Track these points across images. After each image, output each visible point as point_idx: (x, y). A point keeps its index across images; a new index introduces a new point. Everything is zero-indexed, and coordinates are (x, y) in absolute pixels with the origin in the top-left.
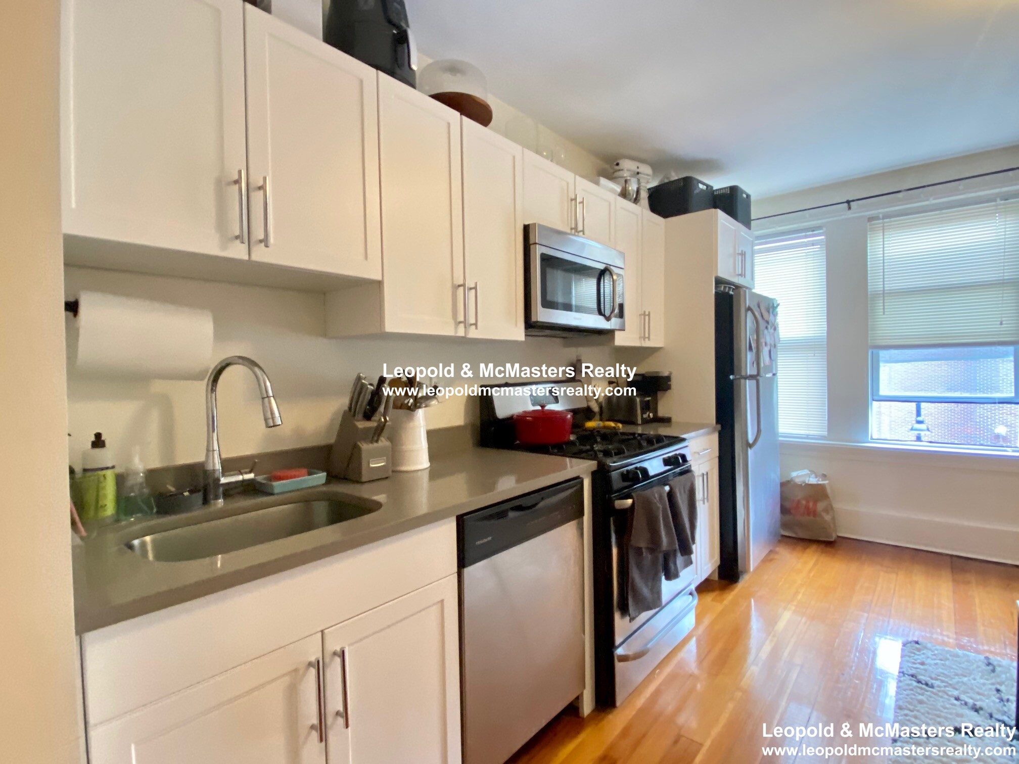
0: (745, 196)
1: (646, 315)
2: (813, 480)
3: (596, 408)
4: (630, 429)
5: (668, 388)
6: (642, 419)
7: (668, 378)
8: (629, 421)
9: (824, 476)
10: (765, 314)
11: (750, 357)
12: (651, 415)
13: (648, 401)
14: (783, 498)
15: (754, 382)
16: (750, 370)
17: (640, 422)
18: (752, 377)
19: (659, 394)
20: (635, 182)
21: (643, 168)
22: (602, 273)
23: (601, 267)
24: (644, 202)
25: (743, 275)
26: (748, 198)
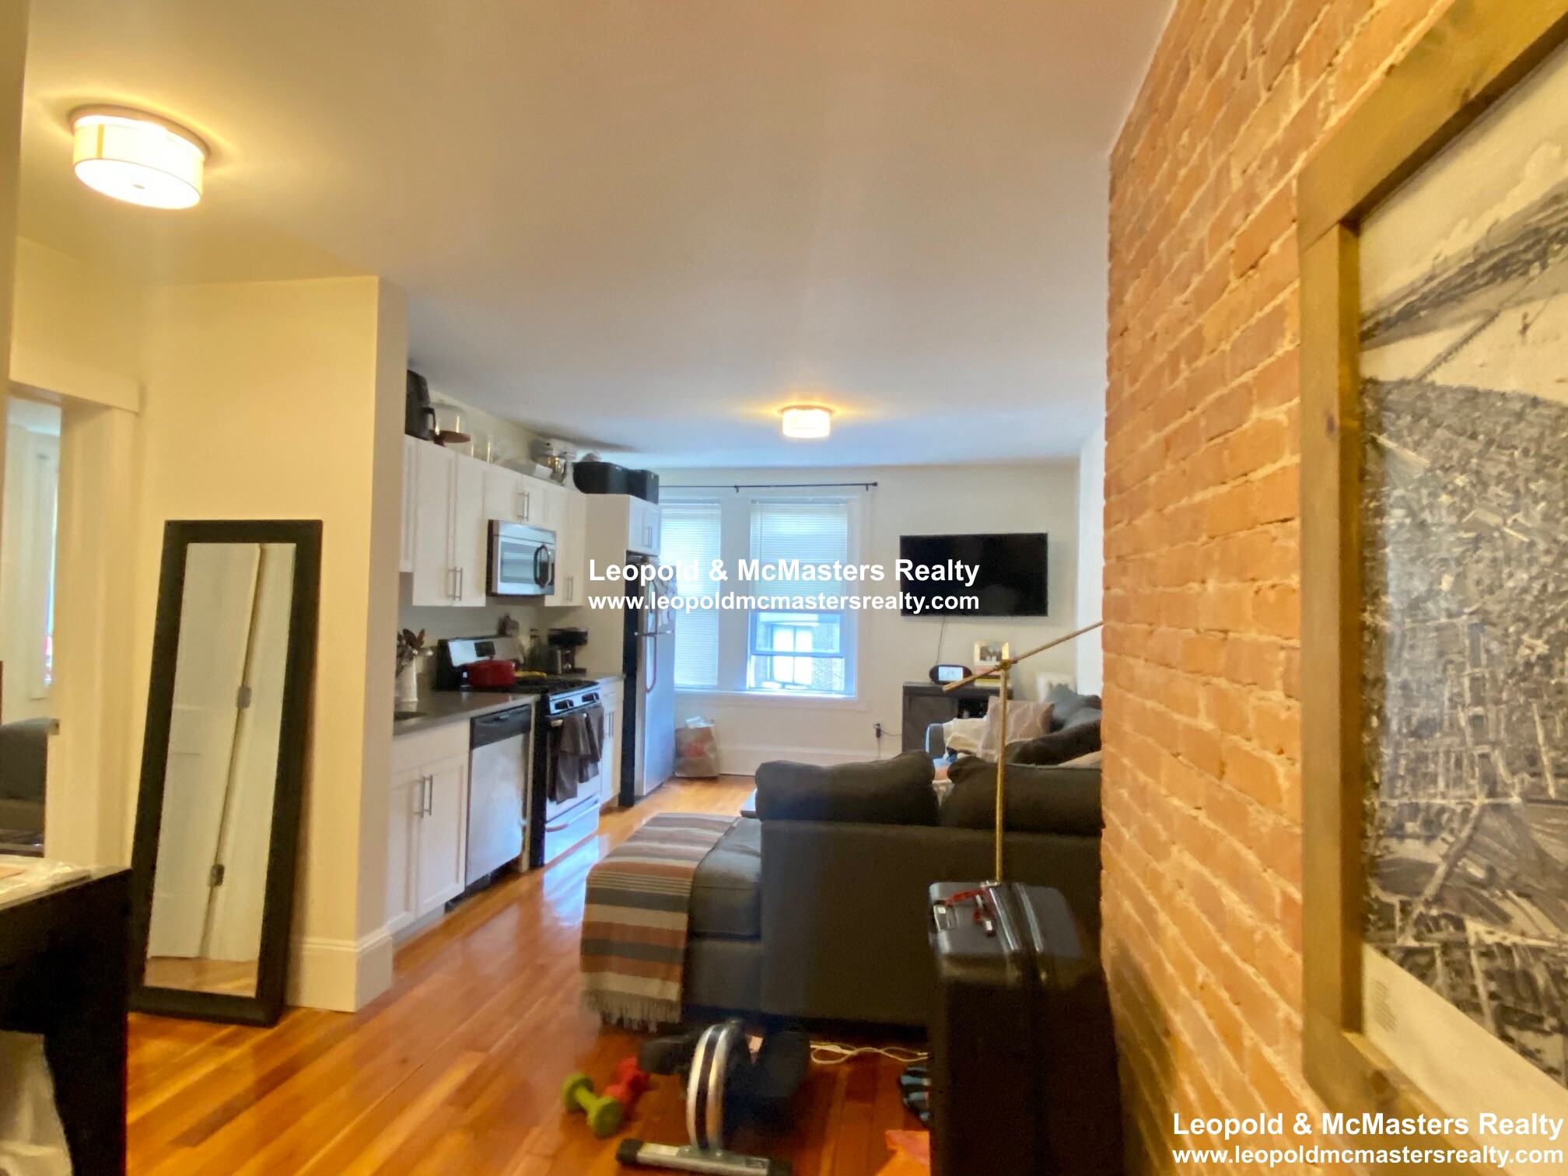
0: (652, 477)
1: (570, 580)
2: (703, 725)
3: (522, 661)
4: (551, 677)
5: (585, 642)
6: (562, 669)
7: (586, 634)
8: (552, 671)
9: (713, 721)
11: (650, 617)
12: (570, 666)
13: (568, 654)
14: (678, 742)
15: (653, 638)
16: (650, 628)
17: (560, 672)
18: (651, 634)
19: (577, 647)
20: (563, 461)
21: (570, 447)
22: (539, 550)
23: (539, 545)
24: (569, 479)
25: (650, 546)
26: (656, 477)
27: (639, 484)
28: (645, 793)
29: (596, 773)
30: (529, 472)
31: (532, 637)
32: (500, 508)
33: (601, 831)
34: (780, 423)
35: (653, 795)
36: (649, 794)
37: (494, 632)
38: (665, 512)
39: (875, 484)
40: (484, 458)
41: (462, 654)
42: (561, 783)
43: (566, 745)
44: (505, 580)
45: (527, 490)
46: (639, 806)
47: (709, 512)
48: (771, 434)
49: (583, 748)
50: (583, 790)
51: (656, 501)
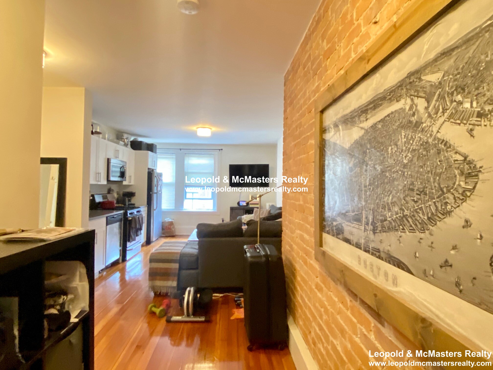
1: (130, 176)
2: (170, 220)
5: (135, 196)
7: (135, 193)
8: (125, 205)
9: (173, 219)
10: (159, 177)
11: (155, 188)
12: (130, 203)
13: (129, 199)
14: (163, 226)
15: (156, 194)
16: (155, 191)
17: (128, 204)
18: (156, 193)
19: (132, 197)
20: (127, 140)
21: (129, 136)
22: (122, 167)
23: (122, 166)
24: (129, 146)
25: (154, 167)
26: (156, 146)
27: (151, 148)
28: (154, 240)
29: (141, 234)
30: (118, 143)
31: (118, 194)
32: (111, 155)
33: (141, 251)
34: (196, 132)
35: (156, 241)
36: (155, 241)
37: (106, 192)
38: (158, 156)
39: (222, 149)
40: (105, 139)
41: (98, 199)
42: (131, 236)
43: (133, 225)
44: (113, 176)
45: (118, 149)
46: (152, 244)
47: (172, 156)
48: (194, 135)
49: (138, 226)
50: (137, 238)
51: (156, 153)
